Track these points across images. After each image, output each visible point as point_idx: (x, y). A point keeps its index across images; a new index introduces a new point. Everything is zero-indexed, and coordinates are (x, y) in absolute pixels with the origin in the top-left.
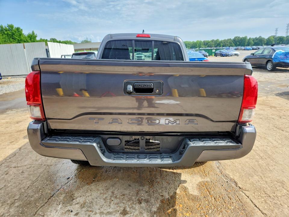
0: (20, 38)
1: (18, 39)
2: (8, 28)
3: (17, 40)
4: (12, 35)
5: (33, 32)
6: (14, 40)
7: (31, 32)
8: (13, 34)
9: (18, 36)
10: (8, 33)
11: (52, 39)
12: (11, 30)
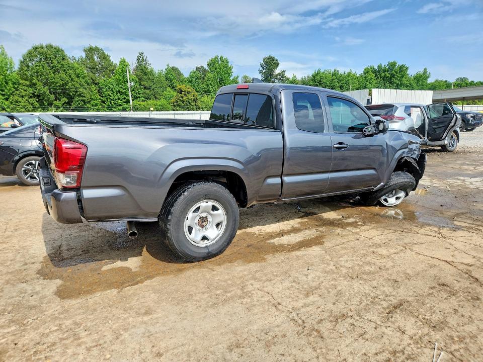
0: (401, 81)
1: (397, 82)
2: (387, 67)
3: (395, 85)
4: (391, 78)
5: (425, 70)
6: (391, 85)
7: (421, 71)
8: (393, 76)
9: (399, 79)
10: (386, 75)
11: (461, 78)
12: (391, 69)
